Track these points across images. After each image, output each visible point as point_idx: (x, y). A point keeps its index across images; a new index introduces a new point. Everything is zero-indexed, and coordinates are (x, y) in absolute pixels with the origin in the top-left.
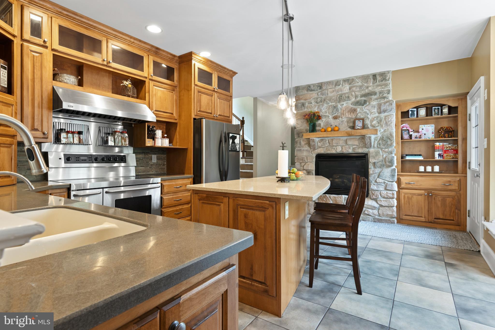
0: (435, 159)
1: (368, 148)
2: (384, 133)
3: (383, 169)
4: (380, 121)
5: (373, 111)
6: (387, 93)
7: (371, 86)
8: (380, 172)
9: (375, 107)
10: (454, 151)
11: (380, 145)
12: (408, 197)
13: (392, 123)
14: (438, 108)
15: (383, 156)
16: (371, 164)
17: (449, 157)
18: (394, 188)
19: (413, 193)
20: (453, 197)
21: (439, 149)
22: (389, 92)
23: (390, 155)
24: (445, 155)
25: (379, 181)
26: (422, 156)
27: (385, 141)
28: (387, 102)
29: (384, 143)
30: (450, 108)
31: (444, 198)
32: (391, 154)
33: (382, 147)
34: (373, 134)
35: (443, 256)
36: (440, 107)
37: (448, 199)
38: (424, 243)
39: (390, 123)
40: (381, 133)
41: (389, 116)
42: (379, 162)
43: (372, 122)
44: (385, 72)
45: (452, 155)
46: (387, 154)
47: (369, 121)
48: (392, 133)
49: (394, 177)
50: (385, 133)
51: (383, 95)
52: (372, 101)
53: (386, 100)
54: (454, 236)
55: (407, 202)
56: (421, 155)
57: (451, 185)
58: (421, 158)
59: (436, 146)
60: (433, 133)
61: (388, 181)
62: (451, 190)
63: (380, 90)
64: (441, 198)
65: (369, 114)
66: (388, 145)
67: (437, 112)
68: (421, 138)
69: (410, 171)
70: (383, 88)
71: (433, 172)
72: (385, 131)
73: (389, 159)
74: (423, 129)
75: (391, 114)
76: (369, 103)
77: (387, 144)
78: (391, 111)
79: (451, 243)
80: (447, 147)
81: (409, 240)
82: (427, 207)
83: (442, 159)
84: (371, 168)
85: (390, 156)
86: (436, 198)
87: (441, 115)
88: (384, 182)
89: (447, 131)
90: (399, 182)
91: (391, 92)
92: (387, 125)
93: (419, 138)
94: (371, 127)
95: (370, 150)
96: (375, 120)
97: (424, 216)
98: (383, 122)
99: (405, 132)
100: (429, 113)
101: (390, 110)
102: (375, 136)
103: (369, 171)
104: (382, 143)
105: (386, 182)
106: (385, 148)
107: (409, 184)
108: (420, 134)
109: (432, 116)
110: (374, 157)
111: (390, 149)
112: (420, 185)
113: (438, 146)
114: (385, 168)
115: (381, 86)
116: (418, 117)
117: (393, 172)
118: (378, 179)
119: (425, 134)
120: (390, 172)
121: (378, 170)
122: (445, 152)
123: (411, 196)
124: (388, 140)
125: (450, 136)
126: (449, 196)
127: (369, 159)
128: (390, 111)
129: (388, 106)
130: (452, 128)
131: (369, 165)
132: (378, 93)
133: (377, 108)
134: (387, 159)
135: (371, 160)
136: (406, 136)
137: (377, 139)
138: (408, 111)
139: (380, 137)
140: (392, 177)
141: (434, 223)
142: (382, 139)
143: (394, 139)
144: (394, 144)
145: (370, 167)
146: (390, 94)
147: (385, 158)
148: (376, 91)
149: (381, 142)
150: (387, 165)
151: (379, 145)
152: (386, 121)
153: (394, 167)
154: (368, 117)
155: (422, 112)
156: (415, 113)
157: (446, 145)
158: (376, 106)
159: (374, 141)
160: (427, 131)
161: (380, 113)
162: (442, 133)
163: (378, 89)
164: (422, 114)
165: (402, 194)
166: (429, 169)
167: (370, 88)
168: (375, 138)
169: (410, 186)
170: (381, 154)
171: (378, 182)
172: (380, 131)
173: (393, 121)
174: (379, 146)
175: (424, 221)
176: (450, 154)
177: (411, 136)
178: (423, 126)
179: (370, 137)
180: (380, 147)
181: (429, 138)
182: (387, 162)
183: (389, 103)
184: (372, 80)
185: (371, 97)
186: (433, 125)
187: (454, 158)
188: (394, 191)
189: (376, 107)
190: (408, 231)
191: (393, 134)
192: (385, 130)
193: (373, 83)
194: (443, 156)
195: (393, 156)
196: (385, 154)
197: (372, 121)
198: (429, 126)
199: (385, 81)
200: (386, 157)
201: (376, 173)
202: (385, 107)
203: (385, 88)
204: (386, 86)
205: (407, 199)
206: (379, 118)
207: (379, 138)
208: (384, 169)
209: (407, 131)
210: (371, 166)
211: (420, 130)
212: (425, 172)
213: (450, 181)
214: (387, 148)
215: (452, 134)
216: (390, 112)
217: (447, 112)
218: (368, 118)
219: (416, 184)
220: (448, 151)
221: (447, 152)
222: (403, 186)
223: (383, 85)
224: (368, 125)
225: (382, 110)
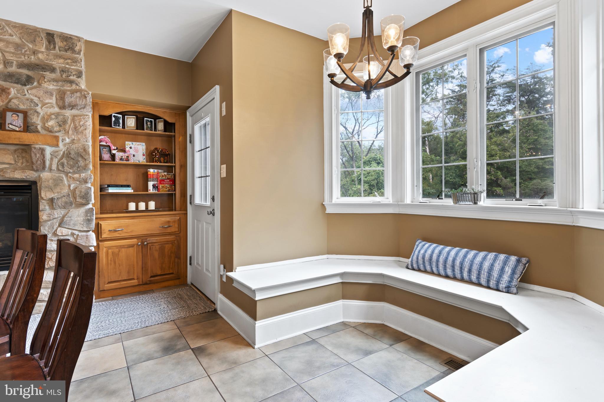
0: (149, 191)
1: (37, 171)
2: (71, 145)
3: (69, 211)
4: (63, 122)
5: (47, 101)
6: (75, 75)
7: (43, 52)
8: (64, 217)
9: (52, 95)
10: (170, 181)
11: (63, 167)
12: (113, 253)
13: (86, 129)
14: (150, 120)
15: (69, 186)
16: (43, 201)
17: (165, 189)
18: (92, 242)
19: (120, 246)
20: (172, 243)
21: (153, 177)
22: (79, 74)
23: (82, 184)
24: (161, 186)
25: (62, 233)
26: (131, 188)
27: (73, 159)
28: (76, 91)
29: (71, 163)
30: (166, 123)
31: (162, 246)
32: (85, 184)
33: (67, 170)
34: (48, 145)
35: (184, 337)
36: (153, 120)
37: (167, 246)
38: (150, 324)
39: (83, 130)
40: (65, 145)
41: (81, 116)
42: (62, 197)
43: (47, 121)
44: (72, 37)
45: (169, 186)
46: (78, 183)
47: (39, 118)
48: (86, 147)
49: (90, 224)
50: (74, 146)
51: (69, 78)
52: (45, 82)
53: (74, 87)
54: (179, 296)
55: (111, 260)
56: (130, 185)
57: (170, 226)
58: (129, 191)
59: (150, 173)
60: (144, 155)
61: (80, 231)
62: (170, 234)
63: (63, 65)
64: (158, 246)
65: (40, 105)
66: (78, 167)
67: (149, 126)
68: (128, 161)
69: (112, 211)
70: (67, 64)
71: (147, 210)
72: (73, 141)
73: (81, 192)
74: (131, 148)
75: (85, 114)
76: (40, 84)
77: (77, 165)
78: (84, 108)
79: (181, 309)
80: (163, 176)
81: (126, 328)
82: (140, 263)
83: (157, 191)
84: (45, 209)
85: (83, 186)
86: (153, 247)
87: (154, 131)
88: (71, 233)
89: (163, 154)
90: (98, 230)
91: (84, 76)
92: (77, 133)
93: (126, 160)
94: (43, 131)
95: (41, 175)
96: (54, 119)
97: (137, 277)
98: (70, 125)
99: (104, 149)
100: (140, 125)
101: (83, 106)
102: (53, 149)
103: (39, 215)
104: (67, 163)
105: (76, 232)
106: (74, 173)
107: (115, 231)
108: (126, 155)
109: (143, 129)
110: (51, 189)
111: (84, 175)
112: (131, 232)
113: (152, 173)
114: (74, 208)
115: (64, 58)
116: (125, 128)
117: (89, 215)
118: (59, 229)
119: (134, 156)
120: (83, 214)
121: (58, 213)
122: (161, 181)
123: (117, 250)
124: (80, 159)
125: (165, 161)
126: (167, 242)
127: (39, 192)
128: (82, 108)
129: (78, 98)
130: (167, 151)
131: (41, 204)
132: (58, 71)
133: (56, 98)
134: (77, 192)
135: (45, 194)
136: (106, 156)
137: (58, 156)
138: (110, 116)
139: (64, 152)
140: (87, 224)
141: (151, 283)
142: (67, 155)
143: (89, 158)
144: (91, 167)
145: (41, 207)
146: (82, 78)
147: (75, 190)
148: (54, 66)
149: (64, 160)
150: (77, 203)
151: (61, 166)
152: (75, 125)
153: (90, 206)
154: (38, 110)
155: (131, 122)
156: (121, 121)
157: (161, 173)
158: (55, 93)
159: (52, 159)
160: (137, 151)
161: (63, 107)
162: (157, 156)
163: (58, 63)
164: (131, 125)
165: (103, 250)
166: (142, 206)
167: (40, 56)
168: (52, 152)
169: (116, 235)
170: (66, 182)
171: (60, 234)
172: (63, 142)
173: (88, 127)
174: (60, 169)
175: (137, 284)
176: (167, 185)
177: (113, 157)
178: (130, 143)
179: (42, 151)
180: (62, 170)
181: (139, 162)
182: (77, 197)
183: (81, 93)
184: (45, 42)
185: (44, 73)
186: (144, 144)
187: (171, 190)
188: (91, 246)
189: (54, 95)
190: (118, 309)
191: (88, 149)
192: (74, 139)
193: (47, 49)
194: (158, 187)
195: (89, 187)
196: (73, 183)
197: (45, 120)
198: (138, 145)
199: (73, 53)
200: (76, 188)
201: (55, 218)
202: (73, 99)
203: (72, 66)
204: (74, 62)
205: (112, 256)
206: (61, 117)
207: (62, 153)
208: (71, 211)
209: (107, 149)
210: (43, 206)
211: (127, 149)
212: (137, 210)
213: (169, 222)
214: (79, 172)
215: (168, 158)
216: (82, 110)
217: (163, 128)
218: (37, 112)
219: (124, 231)
220: (163, 180)
221: (162, 182)
222: (104, 236)
223: (70, 59)
224: (36, 127)
225: (66, 104)
